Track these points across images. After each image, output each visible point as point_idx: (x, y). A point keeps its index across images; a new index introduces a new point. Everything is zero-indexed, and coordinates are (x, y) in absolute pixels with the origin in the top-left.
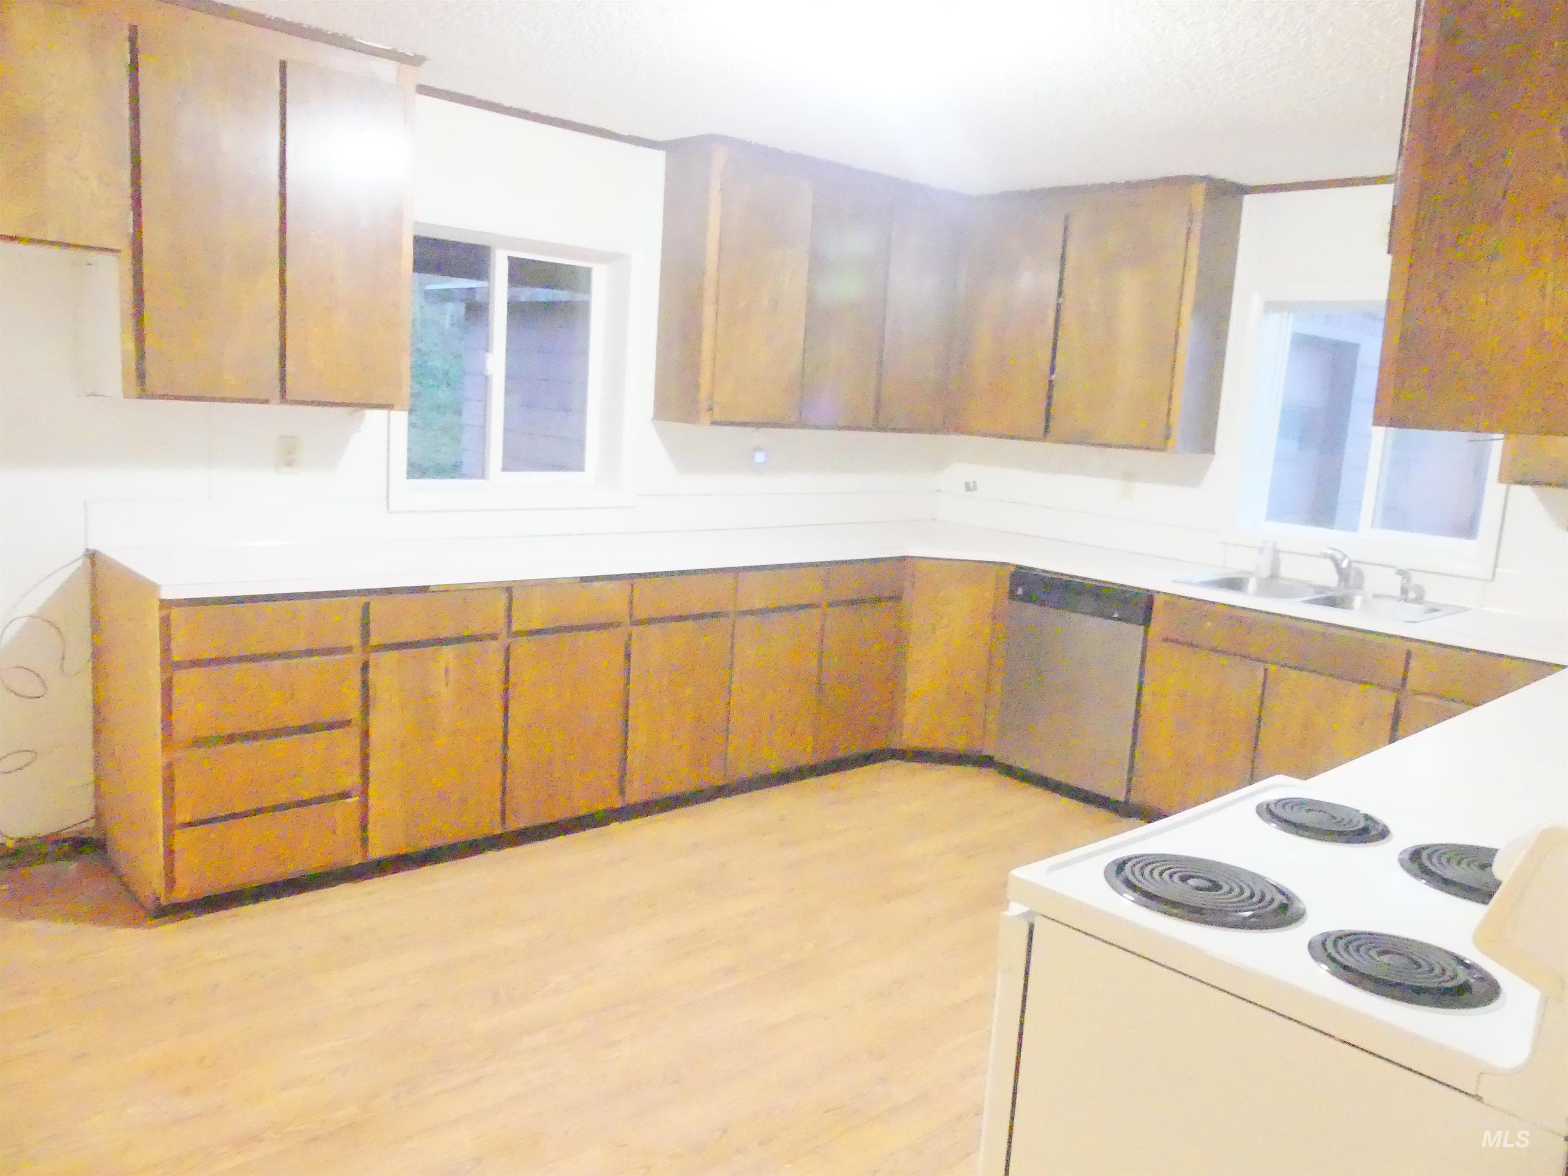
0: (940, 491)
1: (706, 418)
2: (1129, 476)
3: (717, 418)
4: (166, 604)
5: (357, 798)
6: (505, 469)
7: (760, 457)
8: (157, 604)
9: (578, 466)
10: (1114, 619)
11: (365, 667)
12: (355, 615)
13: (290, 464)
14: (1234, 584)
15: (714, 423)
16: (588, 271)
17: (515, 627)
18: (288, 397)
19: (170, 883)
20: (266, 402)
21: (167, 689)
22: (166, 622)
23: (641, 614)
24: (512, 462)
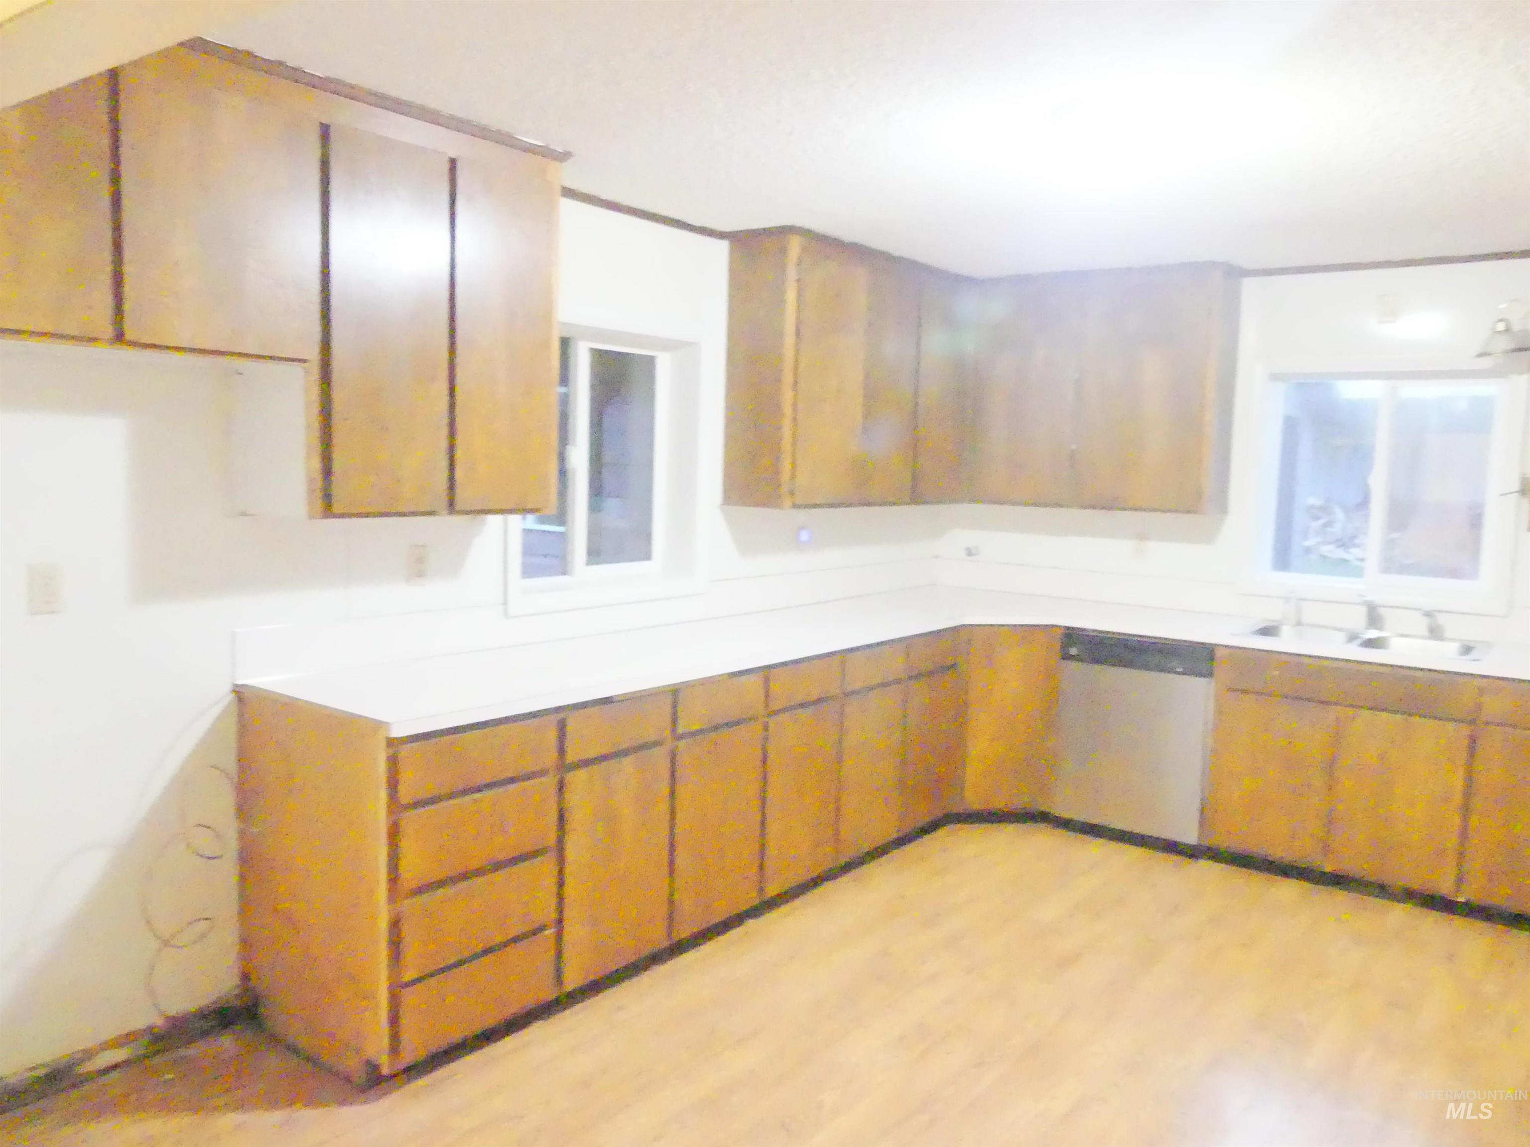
0: (937, 557)
1: (788, 502)
2: (1142, 536)
3: (798, 501)
4: (391, 742)
5: (552, 930)
6: (589, 563)
7: (804, 536)
8: (383, 744)
9: (647, 556)
10: (1179, 673)
11: (561, 787)
12: (552, 735)
13: (420, 574)
14: (1267, 631)
15: (795, 506)
16: (650, 361)
17: (680, 731)
18: (458, 508)
19: (395, 1049)
20: (431, 513)
21: (394, 833)
22: (393, 761)
23: (775, 705)
24: (595, 555)
